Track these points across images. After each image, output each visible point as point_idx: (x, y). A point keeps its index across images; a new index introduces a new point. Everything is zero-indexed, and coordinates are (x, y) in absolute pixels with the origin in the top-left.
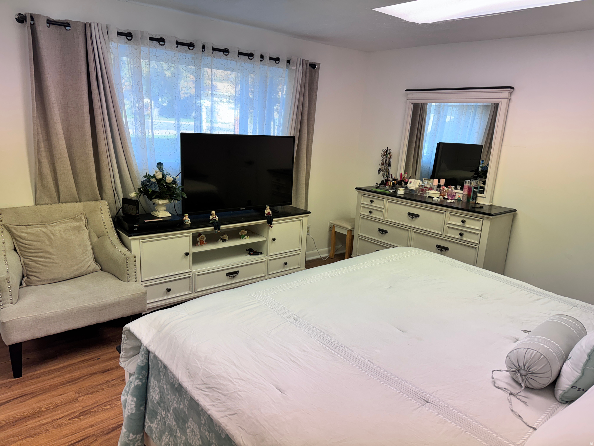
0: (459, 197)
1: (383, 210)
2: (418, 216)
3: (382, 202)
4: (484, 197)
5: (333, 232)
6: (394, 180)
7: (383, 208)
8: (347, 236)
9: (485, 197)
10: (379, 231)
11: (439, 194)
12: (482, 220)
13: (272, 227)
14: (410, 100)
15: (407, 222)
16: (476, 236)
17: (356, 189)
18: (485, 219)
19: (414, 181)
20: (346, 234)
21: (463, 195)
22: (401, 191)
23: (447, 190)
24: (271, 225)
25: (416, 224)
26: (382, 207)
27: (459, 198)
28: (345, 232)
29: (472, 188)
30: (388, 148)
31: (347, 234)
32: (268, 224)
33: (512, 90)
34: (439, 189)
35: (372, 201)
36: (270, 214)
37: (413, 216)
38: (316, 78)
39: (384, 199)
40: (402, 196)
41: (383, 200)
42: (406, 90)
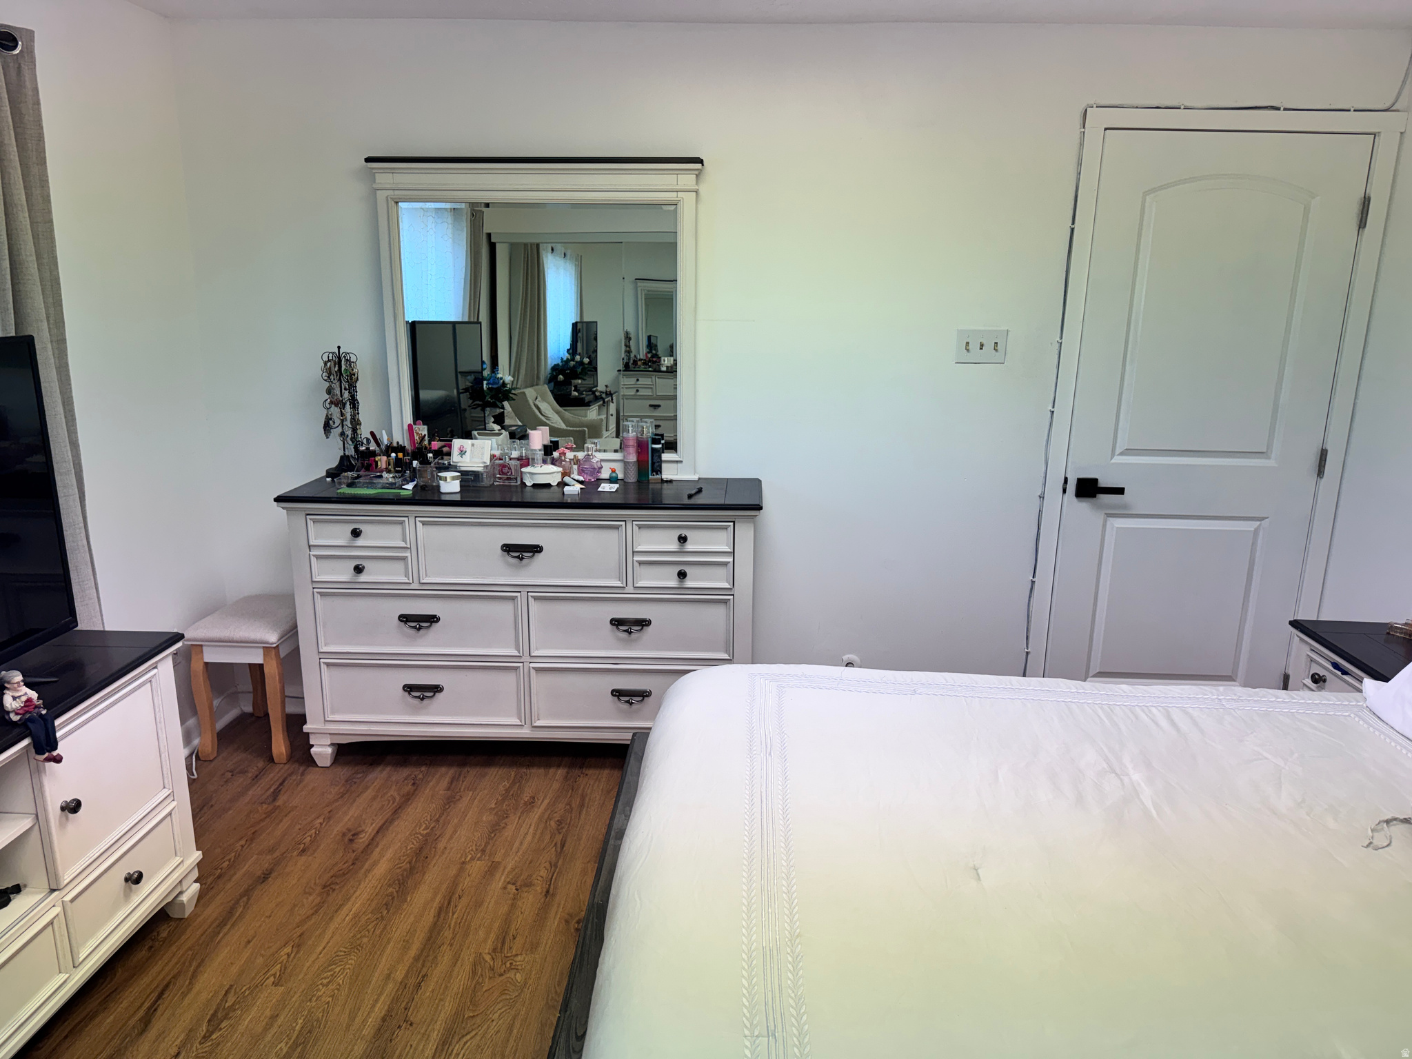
0: (613, 471)
1: (408, 554)
2: (536, 549)
3: (398, 529)
4: (677, 462)
5: (197, 667)
6: (390, 449)
7: (407, 548)
8: (266, 670)
9: (681, 462)
10: (405, 622)
11: (558, 472)
12: (732, 524)
13: (58, 760)
14: (390, 193)
15: (504, 574)
16: (722, 572)
17: (279, 499)
18: (738, 522)
19: (473, 445)
20: (261, 661)
21: (626, 464)
22: (450, 485)
23: (572, 457)
24: (55, 753)
25: (534, 573)
26: (403, 544)
27: (614, 475)
28: (257, 658)
29: (648, 441)
30: (339, 348)
31: (264, 660)
32: (39, 751)
33: (699, 166)
34: (549, 458)
35: (356, 533)
36: (37, 707)
37: (521, 552)
38: (30, 93)
39: (406, 519)
40: (458, 498)
41: (402, 523)
42: (368, 160)
